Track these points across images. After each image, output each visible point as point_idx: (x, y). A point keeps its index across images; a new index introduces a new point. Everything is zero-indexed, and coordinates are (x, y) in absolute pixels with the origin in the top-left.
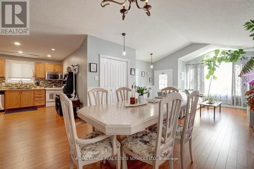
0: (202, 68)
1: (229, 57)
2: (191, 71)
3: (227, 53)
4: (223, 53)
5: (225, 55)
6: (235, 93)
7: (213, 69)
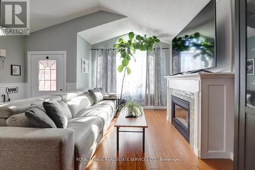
0: (114, 55)
1: (144, 44)
2: (99, 60)
3: (142, 38)
4: (139, 37)
5: (140, 40)
6: (149, 91)
7: (127, 58)
